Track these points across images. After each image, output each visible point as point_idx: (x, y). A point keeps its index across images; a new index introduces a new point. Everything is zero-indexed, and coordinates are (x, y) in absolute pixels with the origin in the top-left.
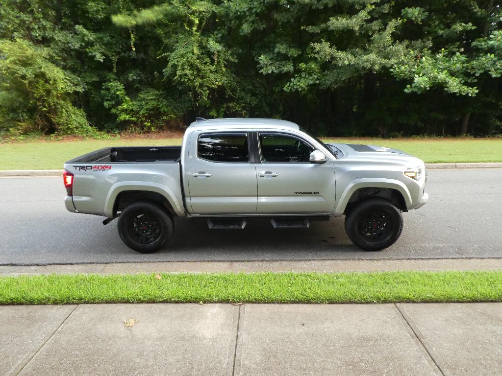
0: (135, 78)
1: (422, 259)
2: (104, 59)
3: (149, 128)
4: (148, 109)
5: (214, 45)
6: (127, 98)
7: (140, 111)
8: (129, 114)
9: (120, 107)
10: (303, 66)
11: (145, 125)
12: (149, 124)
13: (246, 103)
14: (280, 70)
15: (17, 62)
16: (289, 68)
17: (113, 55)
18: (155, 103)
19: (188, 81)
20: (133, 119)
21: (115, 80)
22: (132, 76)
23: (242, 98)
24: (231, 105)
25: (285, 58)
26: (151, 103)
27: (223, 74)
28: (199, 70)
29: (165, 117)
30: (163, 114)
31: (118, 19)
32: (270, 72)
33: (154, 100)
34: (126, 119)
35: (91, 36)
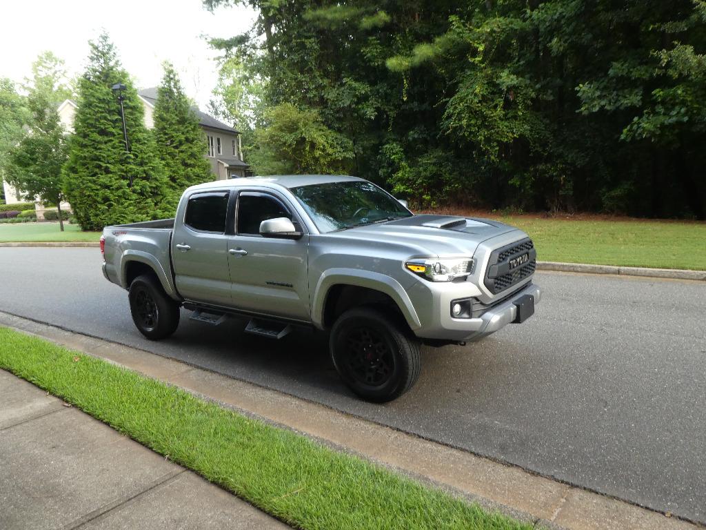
0: (416, 136)
1: (419, 437)
2: (376, 116)
3: (429, 202)
4: (425, 177)
5: (507, 78)
6: (403, 163)
7: (417, 180)
8: (405, 184)
9: (394, 176)
10: (658, 93)
11: (424, 199)
12: (428, 197)
13: (565, 163)
14: (617, 105)
15: (283, 128)
16: (634, 99)
17: (390, 110)
18: (435, 169)
19: (469, 136)
20: (409, 190)
21: (394, 140)
22: (412, 135)
23: (560, 156)
24: (541, 167)
25: (625, 83)
26: (431, 168)
27: (525, 120)
28: (485, 118)
29: (448, 188)
30: (446, 184)
31: (392, 63)
32: (596, 109)
33: (434, 164)
34: (401, 191)
35: (363, 88)
